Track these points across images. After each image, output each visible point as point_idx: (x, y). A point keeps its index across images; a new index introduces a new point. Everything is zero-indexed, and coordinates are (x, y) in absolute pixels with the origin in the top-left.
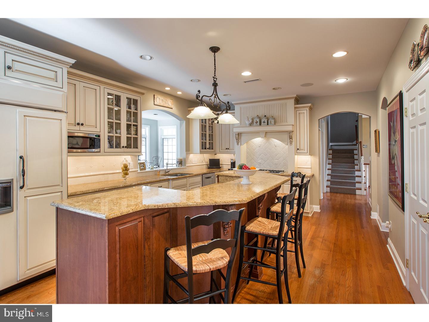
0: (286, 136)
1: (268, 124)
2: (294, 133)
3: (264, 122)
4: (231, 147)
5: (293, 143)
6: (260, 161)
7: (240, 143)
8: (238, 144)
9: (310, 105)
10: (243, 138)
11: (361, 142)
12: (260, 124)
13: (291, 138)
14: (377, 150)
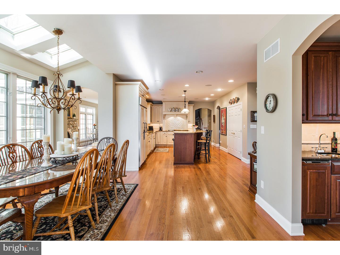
0: (185, 116)
1: (178, 111)
2: (188, 115)
3: (177, 110)
4: (160, 121)
5: (188, 119)
6: (172, 127)
7: (165, 119)
8: (164, 119)
9: (194, 105)
10: (166, 116)
11: (201, 119)
12: (175, 111)
13: (187, 117)
14: (214, 121)
